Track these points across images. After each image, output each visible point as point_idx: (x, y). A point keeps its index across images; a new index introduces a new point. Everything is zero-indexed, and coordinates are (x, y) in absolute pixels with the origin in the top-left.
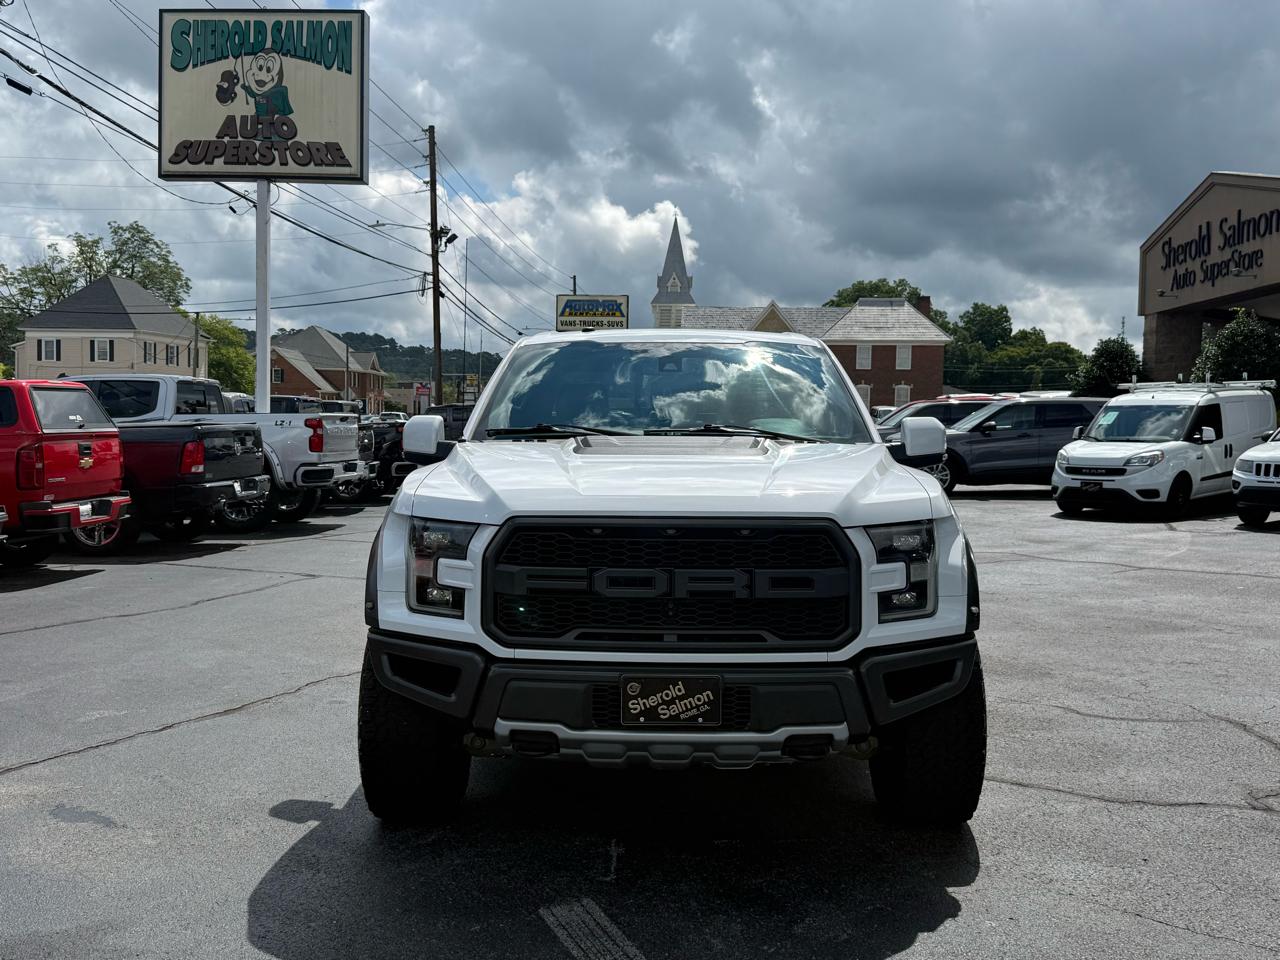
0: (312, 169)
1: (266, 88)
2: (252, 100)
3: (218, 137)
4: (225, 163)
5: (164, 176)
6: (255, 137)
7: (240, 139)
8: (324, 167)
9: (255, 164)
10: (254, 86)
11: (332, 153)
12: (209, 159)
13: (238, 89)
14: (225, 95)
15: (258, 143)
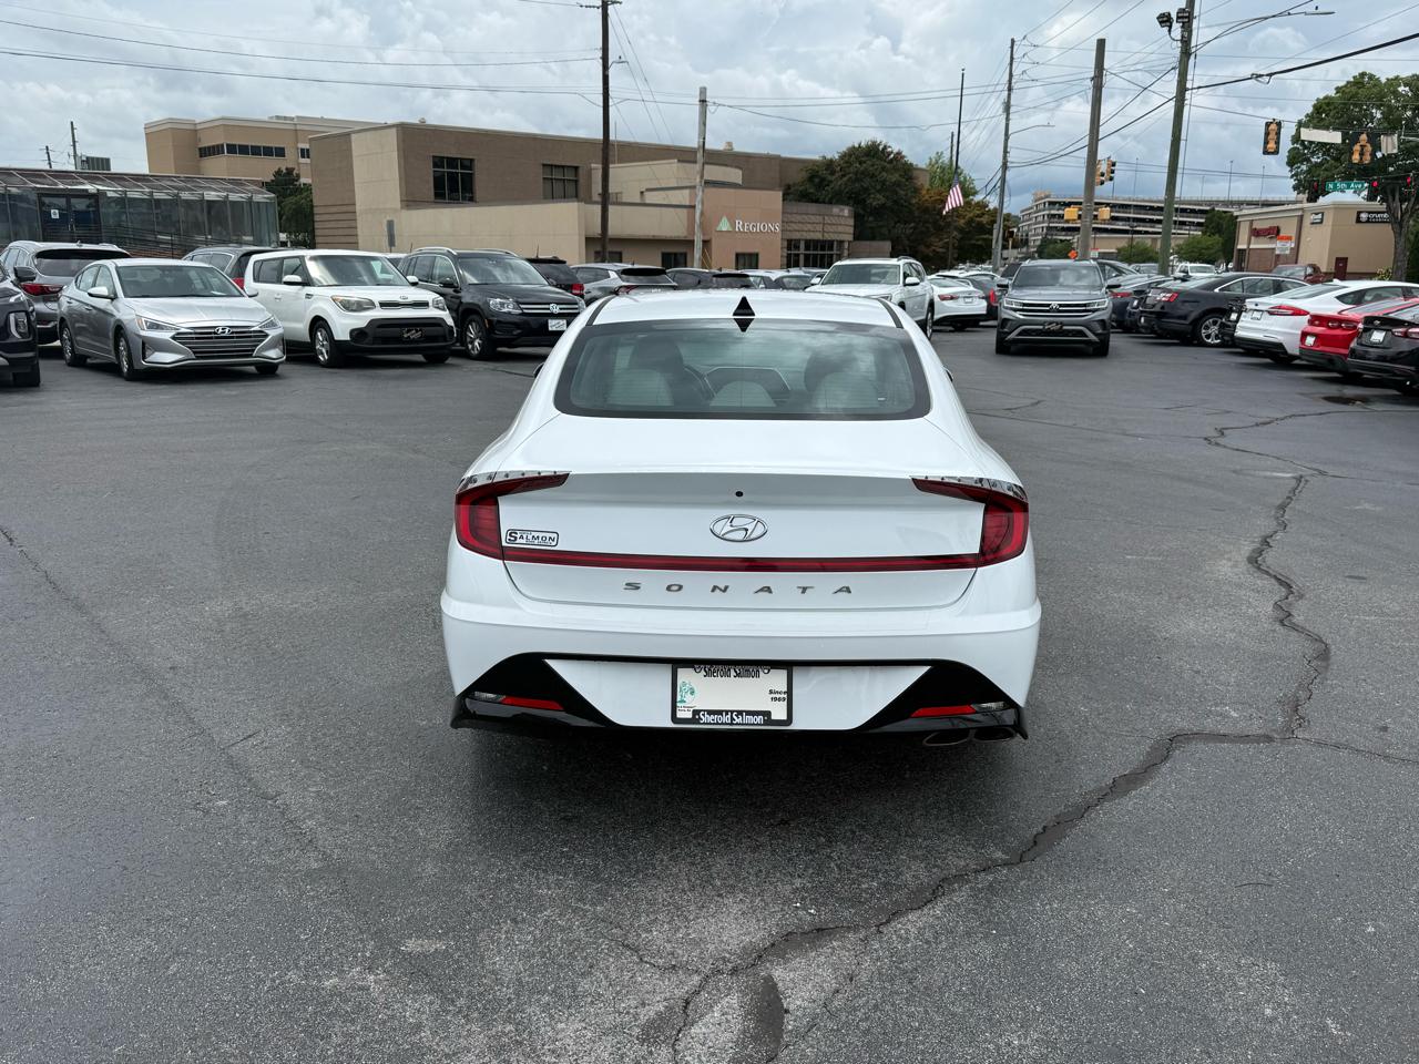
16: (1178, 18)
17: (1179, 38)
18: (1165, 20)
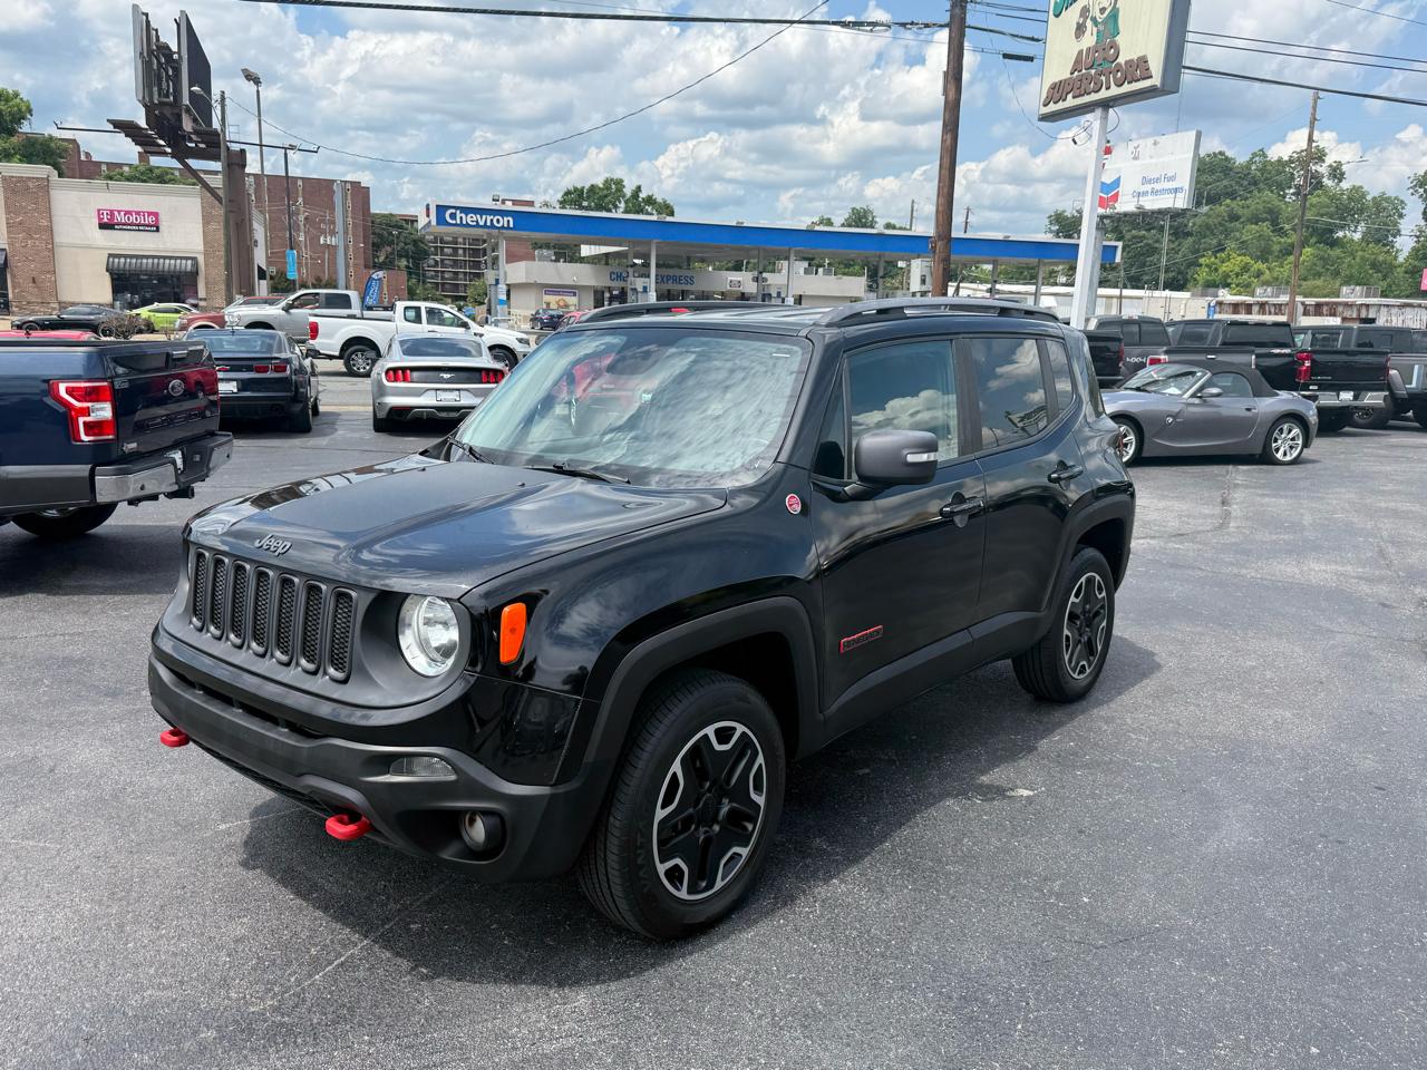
0: (1127, 88)
1: (1107, 12)
2: (1095, 29)
3: (1072, 73)
4: (1074, 97)
5: (1045, 118)
6: (1091, 67)
7: (1084, 71)
8: (1134, 84)
9: (1090, 93)
10: (1098, 14)
11: (1140, 67)
12: (1064, 97)
13: (1089, 23)
14: (1080, 29)
15: (1093, 71)
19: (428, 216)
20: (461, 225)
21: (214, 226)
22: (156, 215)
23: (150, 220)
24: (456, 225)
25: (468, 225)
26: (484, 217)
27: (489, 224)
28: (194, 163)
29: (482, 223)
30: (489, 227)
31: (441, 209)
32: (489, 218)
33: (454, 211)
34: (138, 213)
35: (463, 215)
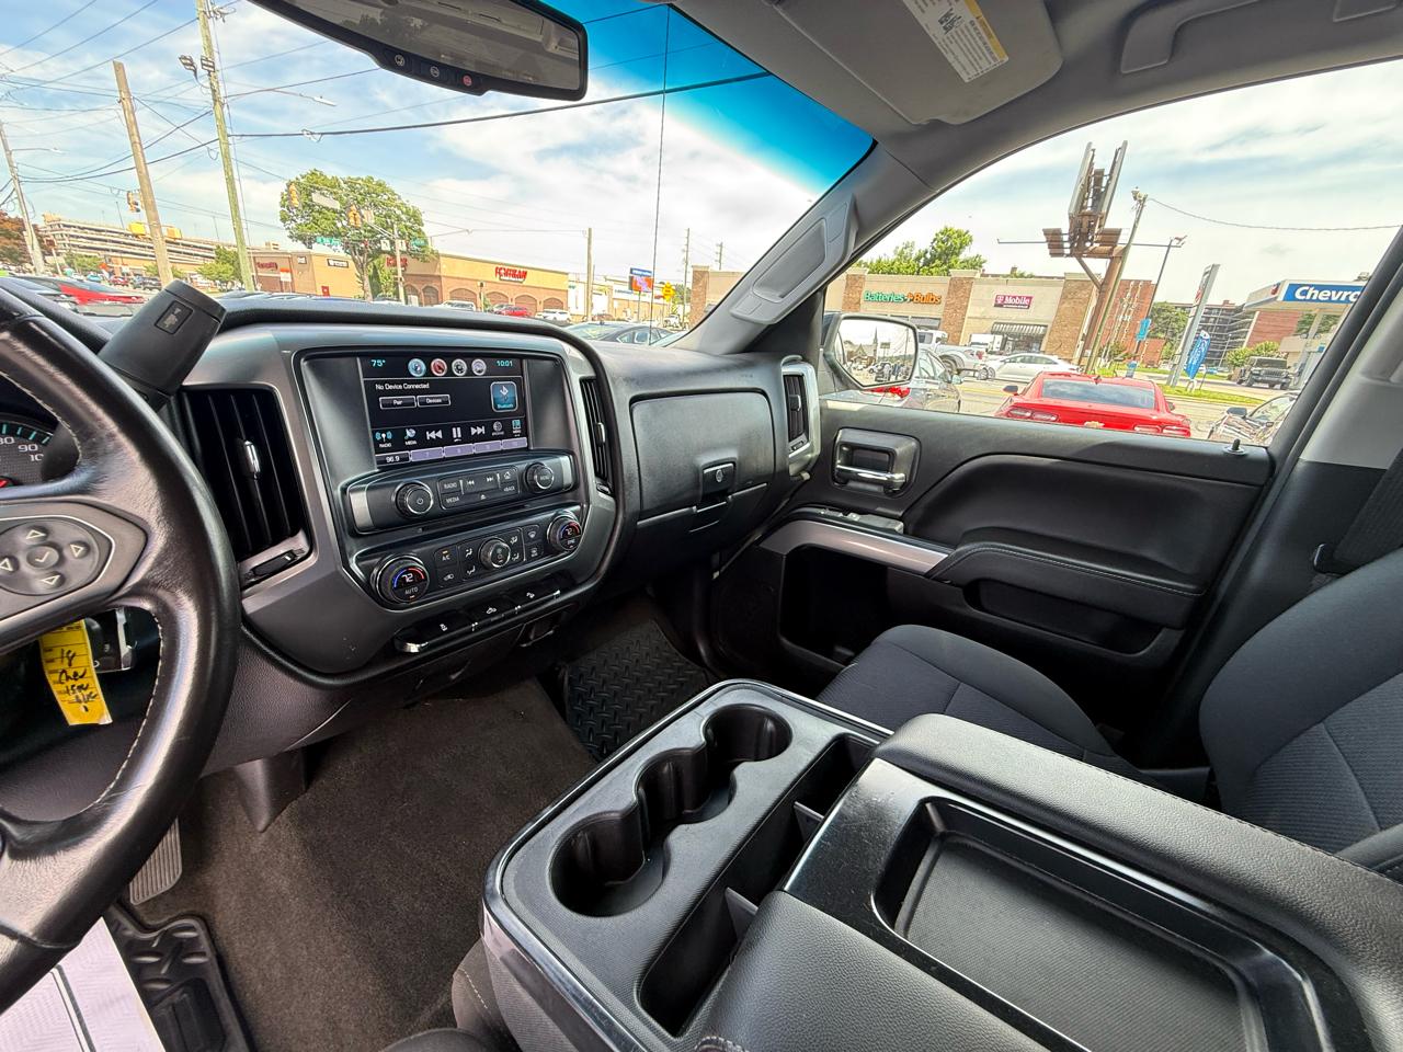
16: (203, 64)
17: (208, 85)
18: (189, 63)
19: (1275, 292)
20: (1311, 300)
21: (1065, 305)
22: (1030, 298)
23: (1026, 302)
24: (1304, 300)
25: (1318, 300)
26: (1340, 293)
27: (1343, 299)
28: (1088, 261)
29: (1334, 298)
30: (1342, 302)
31: (1293, 287)
32: (1346, 293)
33: (1307, 288)
34: (1020, 297)
35: (1316, 292)
